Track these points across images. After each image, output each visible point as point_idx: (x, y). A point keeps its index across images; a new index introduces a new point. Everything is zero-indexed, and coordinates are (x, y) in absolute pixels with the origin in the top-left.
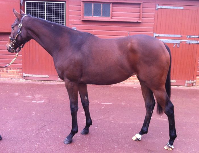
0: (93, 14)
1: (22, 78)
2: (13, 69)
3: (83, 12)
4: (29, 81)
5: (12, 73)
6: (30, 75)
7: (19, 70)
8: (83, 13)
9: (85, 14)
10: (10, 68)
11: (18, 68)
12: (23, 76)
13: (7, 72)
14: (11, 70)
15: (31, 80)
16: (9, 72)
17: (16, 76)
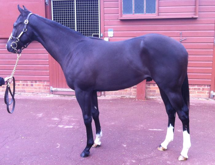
0: (133, 11)
1: (50, 92)
2: (39, 82)
3: (121, 9)
4: (57, 96)
5: (38, 87)
6: (59, 89)
7: (46, 83)
8: (122, 11)
9: (123, 12)
10: (36, 81)
11: (45, 81)
12: (51, 90)
13: (32, 85)
14: (36, 84)
15: (60, 95)
16: (34, 85)
17: (43, 91)
